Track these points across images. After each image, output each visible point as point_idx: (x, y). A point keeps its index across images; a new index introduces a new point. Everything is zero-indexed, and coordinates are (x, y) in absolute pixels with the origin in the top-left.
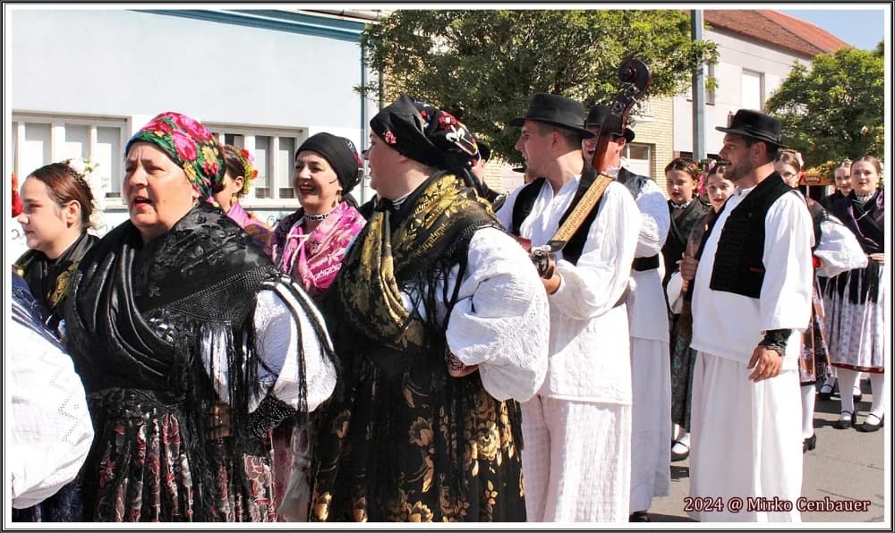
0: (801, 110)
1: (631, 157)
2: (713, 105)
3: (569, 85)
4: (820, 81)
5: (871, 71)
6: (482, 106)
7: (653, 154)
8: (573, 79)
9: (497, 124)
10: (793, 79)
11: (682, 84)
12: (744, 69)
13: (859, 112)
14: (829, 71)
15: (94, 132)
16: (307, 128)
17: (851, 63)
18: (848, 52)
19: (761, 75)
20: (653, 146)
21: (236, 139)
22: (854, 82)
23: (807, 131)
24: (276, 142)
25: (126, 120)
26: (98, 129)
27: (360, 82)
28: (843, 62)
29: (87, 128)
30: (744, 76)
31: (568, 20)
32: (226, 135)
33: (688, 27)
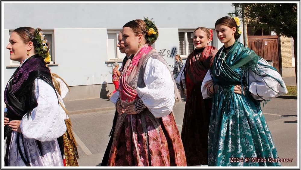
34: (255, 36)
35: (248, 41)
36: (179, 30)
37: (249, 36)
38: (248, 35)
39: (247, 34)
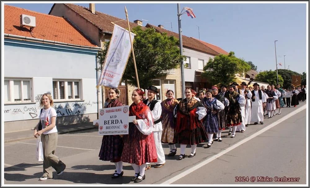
0: (212, 70)
1: (170, 83)
2: (191, 69)
3: (150, 67)
4: (216, 62)
5: (228, 60)
7: (175, 82)
9: (133, 77)
10: (209, 62)
11: (178, 66)
12: (199, 59)
13: (225, 70)
14: (218, 60)
15: (22, 82)
16: (82, 79)
17: (223, 58)
19: (203, 60)
20: (175, 80)
21: (62, 83)
22: (224, 63)
23: (214, 75)
24: (73, 83)
25: (31, 78)
26: (23, 81)
27: (96, 67)
28: (221, 57)
29: (20, 81)
30: (199, 61)
31: (149, 51)
32: (59, 82)
33: (179, 52)
36: (53, 79)
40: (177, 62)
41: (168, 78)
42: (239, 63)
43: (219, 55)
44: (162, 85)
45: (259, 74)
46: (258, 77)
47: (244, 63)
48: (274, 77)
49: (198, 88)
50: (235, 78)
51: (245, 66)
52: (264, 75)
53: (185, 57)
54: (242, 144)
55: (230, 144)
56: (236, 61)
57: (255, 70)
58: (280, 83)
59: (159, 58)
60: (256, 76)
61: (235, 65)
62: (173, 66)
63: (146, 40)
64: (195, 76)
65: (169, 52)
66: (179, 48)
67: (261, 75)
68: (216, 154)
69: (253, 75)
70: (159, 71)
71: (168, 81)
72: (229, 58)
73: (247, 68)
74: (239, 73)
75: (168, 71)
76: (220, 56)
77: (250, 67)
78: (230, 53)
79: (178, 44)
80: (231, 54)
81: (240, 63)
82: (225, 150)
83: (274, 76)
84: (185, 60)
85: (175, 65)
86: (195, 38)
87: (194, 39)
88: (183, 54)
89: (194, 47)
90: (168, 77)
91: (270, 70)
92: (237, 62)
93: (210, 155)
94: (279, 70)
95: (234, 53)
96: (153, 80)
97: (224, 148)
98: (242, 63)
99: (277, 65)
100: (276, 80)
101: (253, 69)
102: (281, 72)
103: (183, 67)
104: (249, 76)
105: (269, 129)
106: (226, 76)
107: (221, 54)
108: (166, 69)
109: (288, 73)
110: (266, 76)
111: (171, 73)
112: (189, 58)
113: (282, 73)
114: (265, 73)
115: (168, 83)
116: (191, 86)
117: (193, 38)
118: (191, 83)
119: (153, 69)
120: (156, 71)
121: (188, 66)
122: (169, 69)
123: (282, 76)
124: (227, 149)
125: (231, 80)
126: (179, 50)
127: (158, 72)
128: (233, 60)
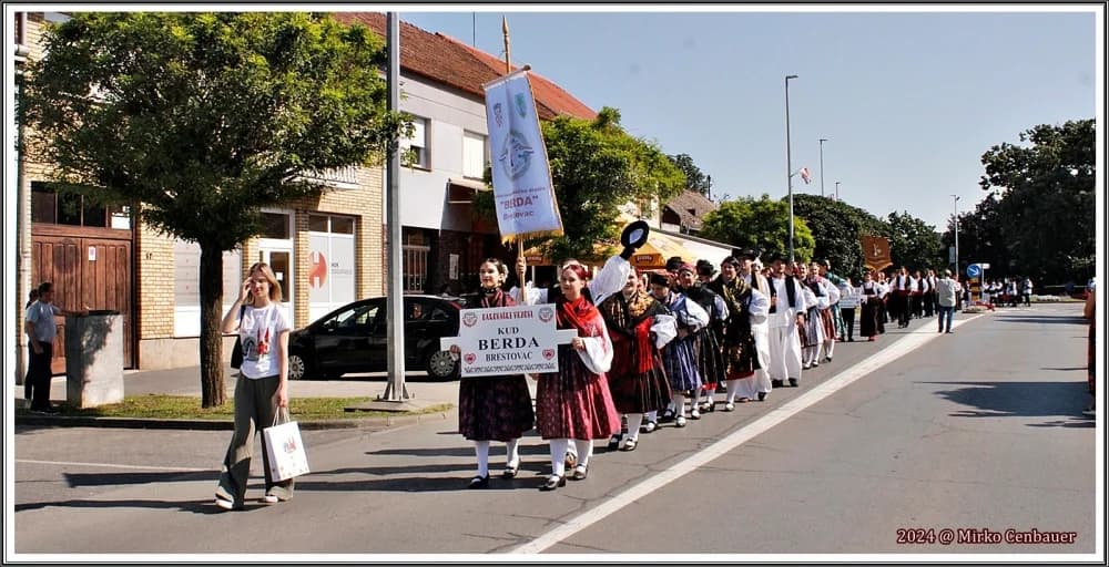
1: (332, 231)
2: (429, 171)
3: (252, 153)
5: (589, 143)
6: (152, 171)
7: (359, 227)
8: (257, 146)
9: (168, 193)
11: (376, 156)
12: (465, 130)
13: (579, 186)
17: (569, 134)
18: (567, 121)
19: (486, 138)
20: (358, 218)
22: (573, 153)
28: (564, 130)
30: (465, 139)
33: (383, 96)
34: (56, 226)
35: (33, 242)
37: (37, 225)
38: (32, 219)
39: (30, 217)
40: (373, 139)
41: (326, 205)
42: (638, 159)
43: (555, 119)
44: (297, 236)
45: (718, 210)
46: (713, 222)
47: (656, 161)
48: (776, 227)
49: (457, 256)
50: (616, 224)
51: (660, 174)
52: (737, 215)
53: (410, 119)
54: (635, 502)
55: (585, 501)
56: (623, 148)
57: (703, 192)
58: (799, 250)
59: (292, 118)
60: (706, 216)
61: (618, 165)
62: (350, 155)
63: (240, 34)
64: (447, 205)
65: (339, 95)
66: (385, 78)
67: (725, 214)
68: (528, 541)
69: (692, 212)
70: (290, 173)
71: (326, 219)
72: (597, 134)
73: (668, 182)
74: (637, 203)
75: (328, 174)
76: (559, 125)
77: (680, 177)
78: (600, 115)
79: (382, 59)
80: (604, 120)
81: (642, 157)
82: (564, 523)
83: (778, 220)
84: (409, 134)
85: (362, 151)
86: (452, 39)
87: (450, 42)
88: (400, 106)
89: (450, 78)
90: (329, 201)
91: (765, 197)
92: (626, 153)
93: (503, 543)
94: (797, 198)
95: (617, 116)
96: (263, 210)
97: (563, 516)
98: (651, 159)
99: (790, 177)
100: (786, 239)
101: (694, 189)
102: (808, 207)
103: (398, 160)
104: (678, 216)
105: (750, 441)
106: (580, 210)
107: (563, 114)
108: (320, 167)
109: (834, 213)
110: (744, 219)
111: (340, 185)
112: (427, 122)
113: (811, 210)
114: (739, 208)
115: (326, 231)
116: (428, 248)
117: (447, 37)
118: (429, 234)
119: (264, 161)
120: (278, 172)
121: (421, 157)
122: (335, 164)
123: (808, 225)
124: (572, 522)
125: (601, 228)
126: (384, 86)
127: (284, 176)
128: (613, 146)
